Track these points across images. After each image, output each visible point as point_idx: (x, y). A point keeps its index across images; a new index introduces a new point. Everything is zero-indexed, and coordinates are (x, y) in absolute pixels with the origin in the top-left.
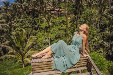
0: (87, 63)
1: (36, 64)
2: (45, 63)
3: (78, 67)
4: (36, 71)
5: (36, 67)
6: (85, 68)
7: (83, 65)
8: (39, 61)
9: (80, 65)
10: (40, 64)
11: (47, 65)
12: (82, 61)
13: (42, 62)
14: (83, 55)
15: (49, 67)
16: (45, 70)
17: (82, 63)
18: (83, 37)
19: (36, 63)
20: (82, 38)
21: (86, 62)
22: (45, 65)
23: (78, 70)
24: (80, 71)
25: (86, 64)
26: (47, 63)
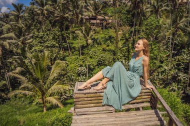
0: (151, 98)
1: (81, 96)
2: (92, 95)
3: (137, 103)
4: (79, 106)
6: (148, 104)
7: (144, 100)
9: (140, 101)
10: (86, 96)
11: (95, 98)
12: (143, 94)
13: (88, 93)
14: (145, 86)
15: (97, 101)
16: (92, 105)
17: (143, 97)
18: (144, 61)
19: (80, 94)
20: (142, 62)
21: (150, 96)
22: (93, 98)
23: (138, 107)
24: (141, 109)
25: (149, 100)
26: (95, 94)
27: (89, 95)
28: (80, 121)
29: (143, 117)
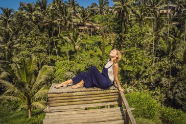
1: (55, 95)
2: (65, 94)
4: (53, 104)
5: (54, 99)
6: (116, 103)
7: (112, 99)
8: (58, 92)
9: (108, 100)
10: (59, 95)
12: (111, 94)
13: (61, 93)
15: (70, 100)
16: (65, 104)
17: (111, 97)
19: (54, 93)
21: (117, 96)
22: (65, 97)
23: (106, 105)
24: (109, 107)
25: (116, 99)
26: (67, 94)
27: (62, 95)
28: (52, 117)
29: (108, 113)
